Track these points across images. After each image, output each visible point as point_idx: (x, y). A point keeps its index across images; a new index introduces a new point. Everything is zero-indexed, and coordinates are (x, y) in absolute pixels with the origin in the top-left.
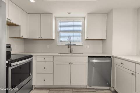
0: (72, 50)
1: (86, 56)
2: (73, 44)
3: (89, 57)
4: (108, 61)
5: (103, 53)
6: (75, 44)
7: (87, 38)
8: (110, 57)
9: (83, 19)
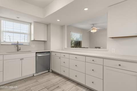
0: (19, 49)
1: (34, 52)
2: (20, 43)
3: (36, 53)
4: (48, 54)
5: (45, 50)
6: (22, 44)
7: (34, 39)
8: (49, 52)
9: (30, 24)
